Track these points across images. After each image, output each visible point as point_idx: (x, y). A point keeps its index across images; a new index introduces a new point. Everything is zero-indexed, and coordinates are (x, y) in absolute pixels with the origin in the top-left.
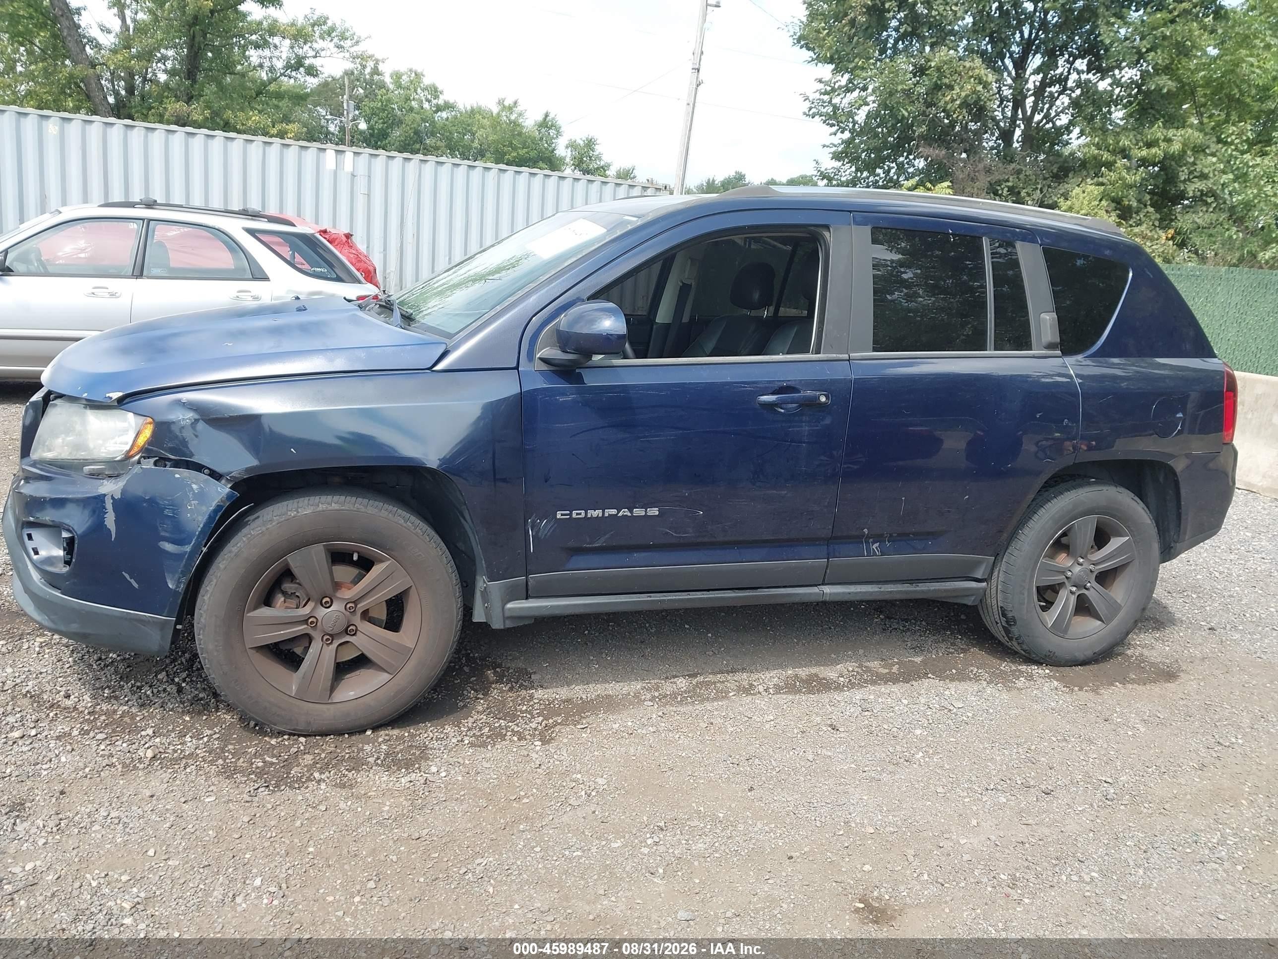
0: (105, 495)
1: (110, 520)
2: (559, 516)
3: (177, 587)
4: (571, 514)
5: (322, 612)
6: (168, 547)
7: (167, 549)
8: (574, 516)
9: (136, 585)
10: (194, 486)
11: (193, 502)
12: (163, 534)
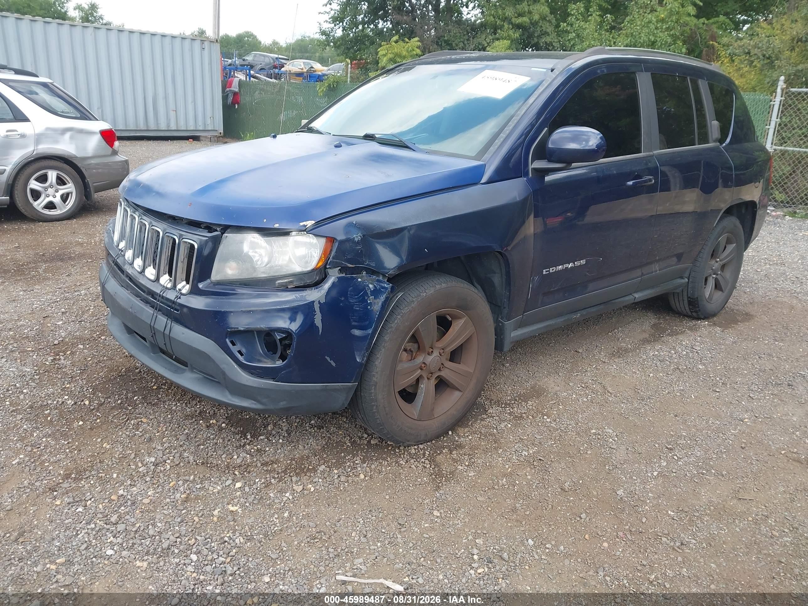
0: (314, 302)
1: (318, 320)
2: (544, 273)
3: (363, 360)
4: (549, 271)
5: (429, 359)
6: (357, 332)
7: (356, 334)
8: (551, 271)
9: (334, 364)
10: (371, 286)
11: (371, 297)
12: (354, 323)
